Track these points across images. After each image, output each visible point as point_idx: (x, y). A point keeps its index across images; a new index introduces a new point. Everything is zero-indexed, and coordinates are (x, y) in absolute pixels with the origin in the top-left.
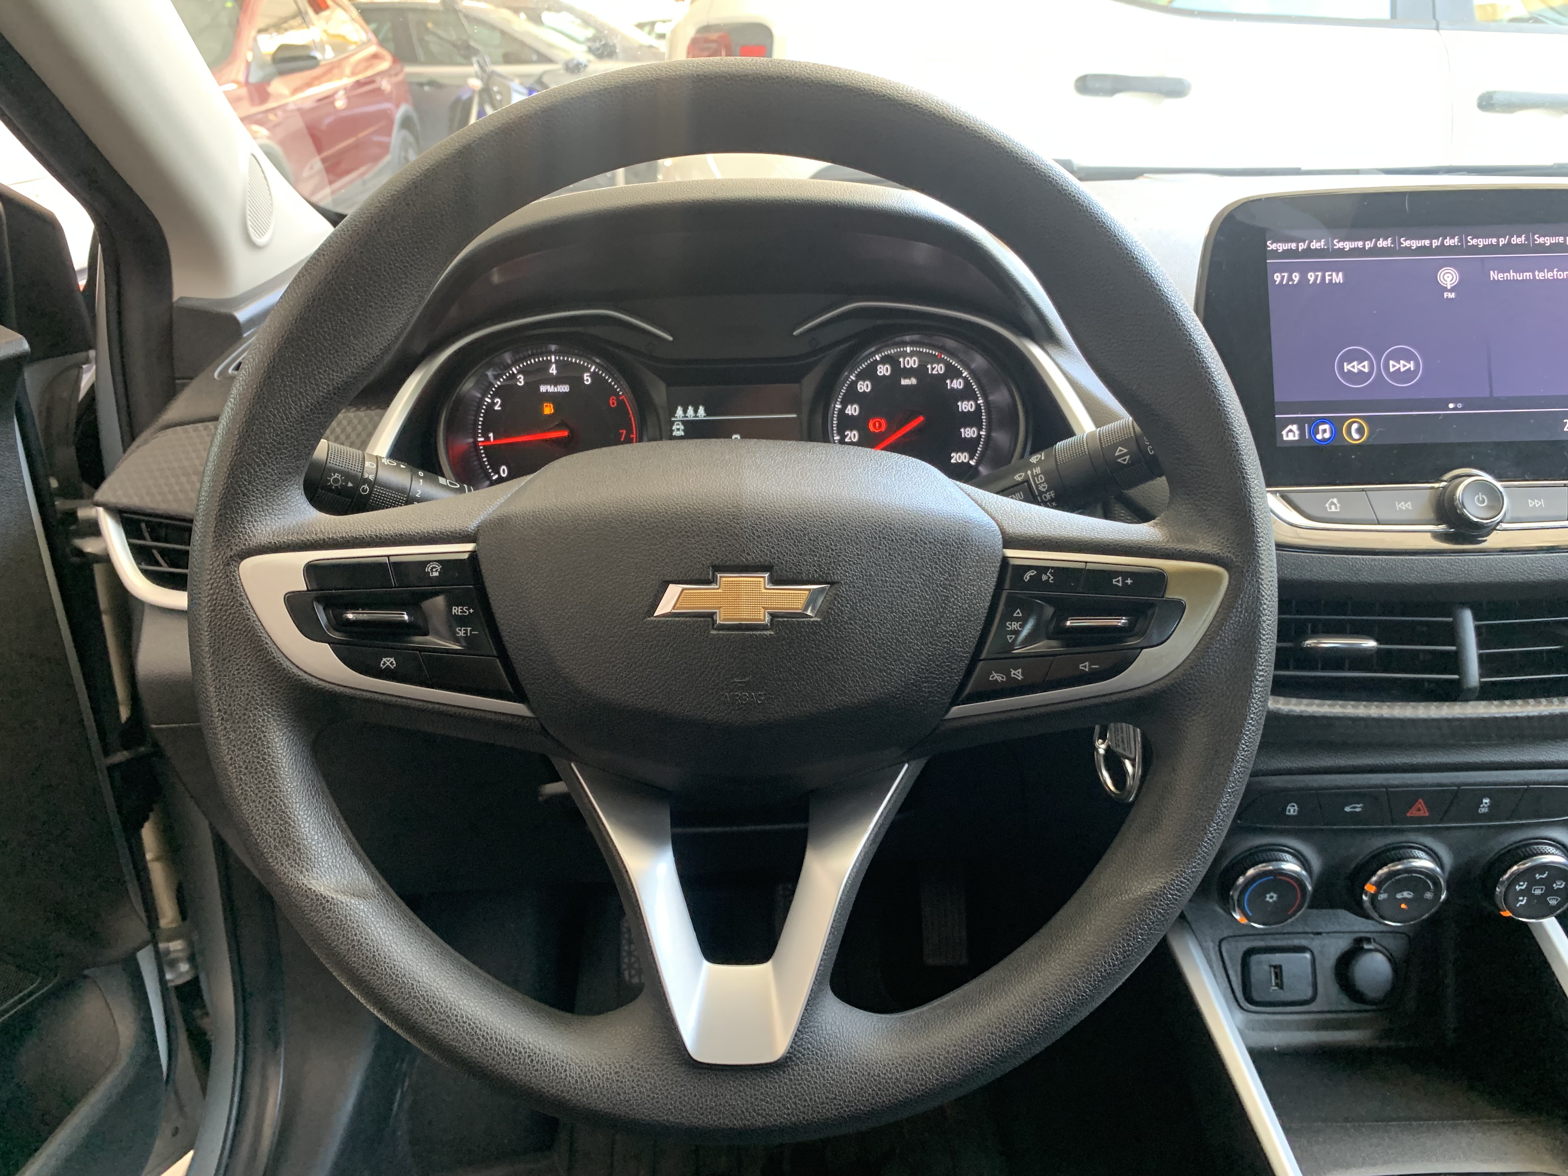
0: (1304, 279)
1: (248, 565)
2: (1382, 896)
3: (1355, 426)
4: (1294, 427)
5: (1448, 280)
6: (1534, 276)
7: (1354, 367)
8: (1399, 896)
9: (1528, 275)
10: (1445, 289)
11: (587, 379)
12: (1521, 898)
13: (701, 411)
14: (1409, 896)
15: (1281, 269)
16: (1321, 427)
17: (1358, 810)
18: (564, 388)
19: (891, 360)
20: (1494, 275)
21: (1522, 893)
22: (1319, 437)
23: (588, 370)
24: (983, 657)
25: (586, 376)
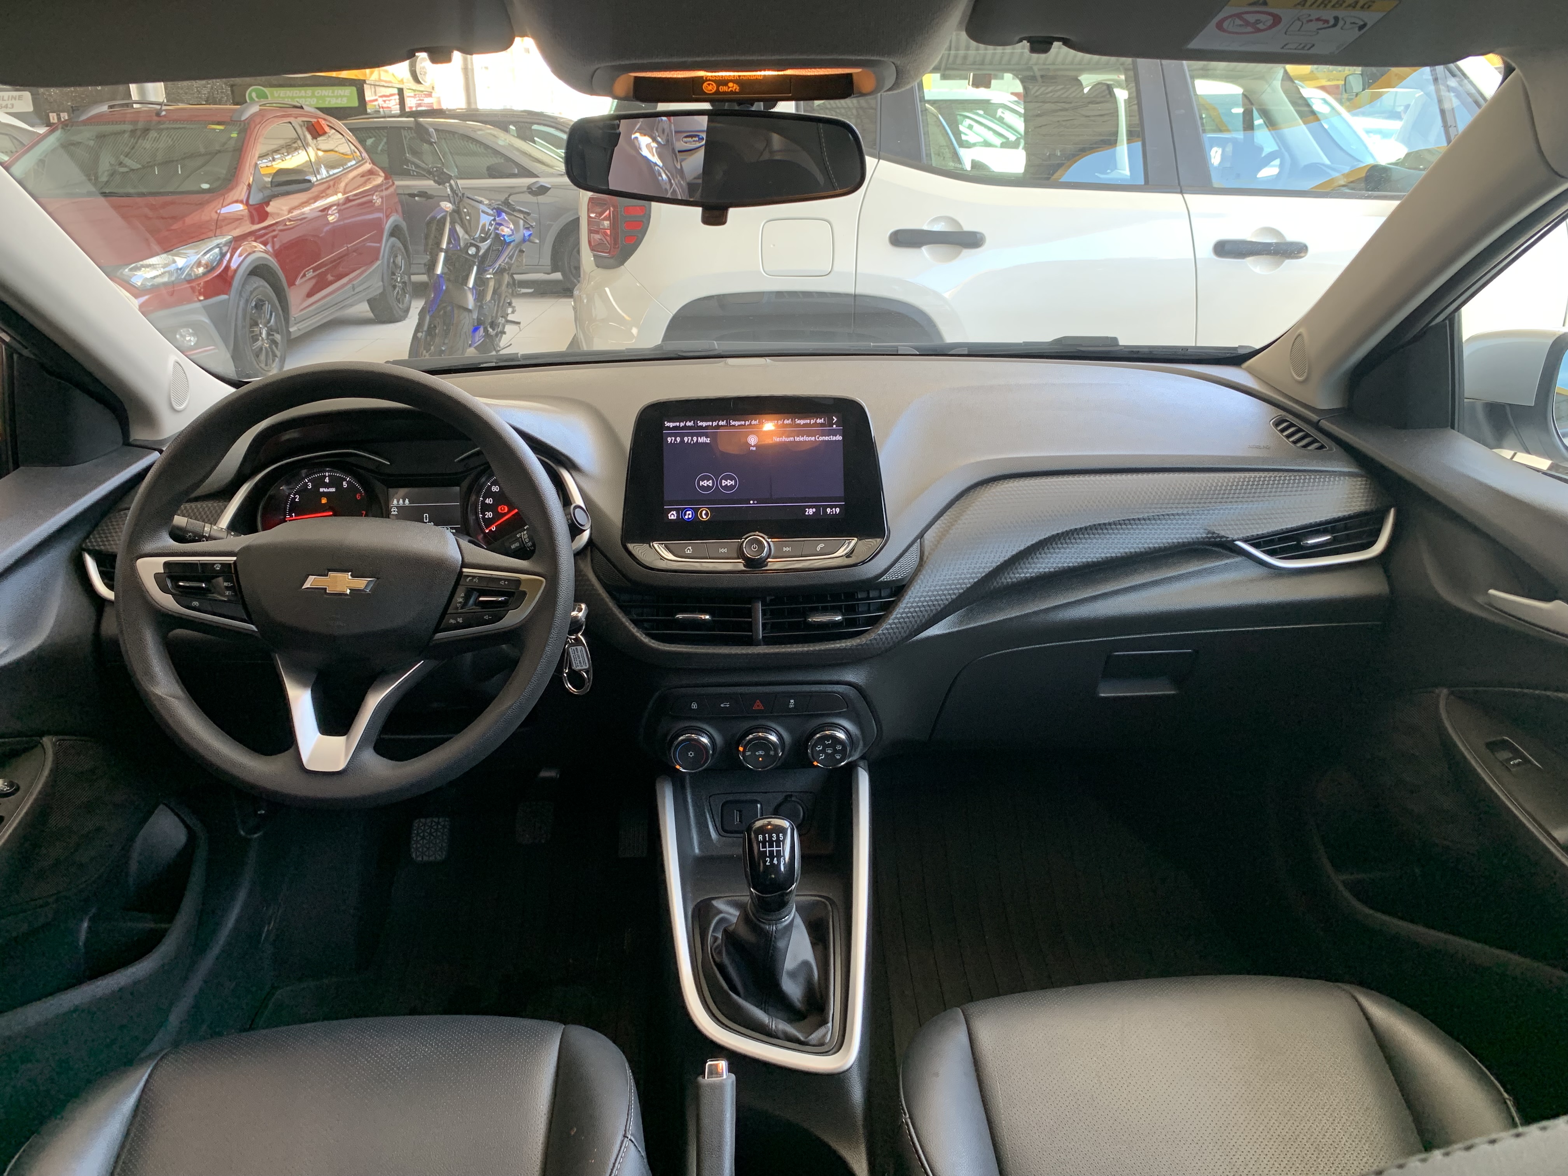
0: (682, 441)
1: (140, 562)
2: (748, 753)
3: (704, 512)
4: (674, 513)
5: (753, 441)
6: (795, 438)
7: (705, 483)
8: (757, 753)
9: (792, 439)
10: (751, 445)
11: (345, 486)
12: (821, 755)
13: (407, 501)
14: (763, 754)
15: (671, 435)
16: (688, 513)
17: (727, 706)
18: (333, 490)
21: (821, 752)
22: (686, 517)
23: (345, 480)
24: (449, 612)
25: (344, 483)
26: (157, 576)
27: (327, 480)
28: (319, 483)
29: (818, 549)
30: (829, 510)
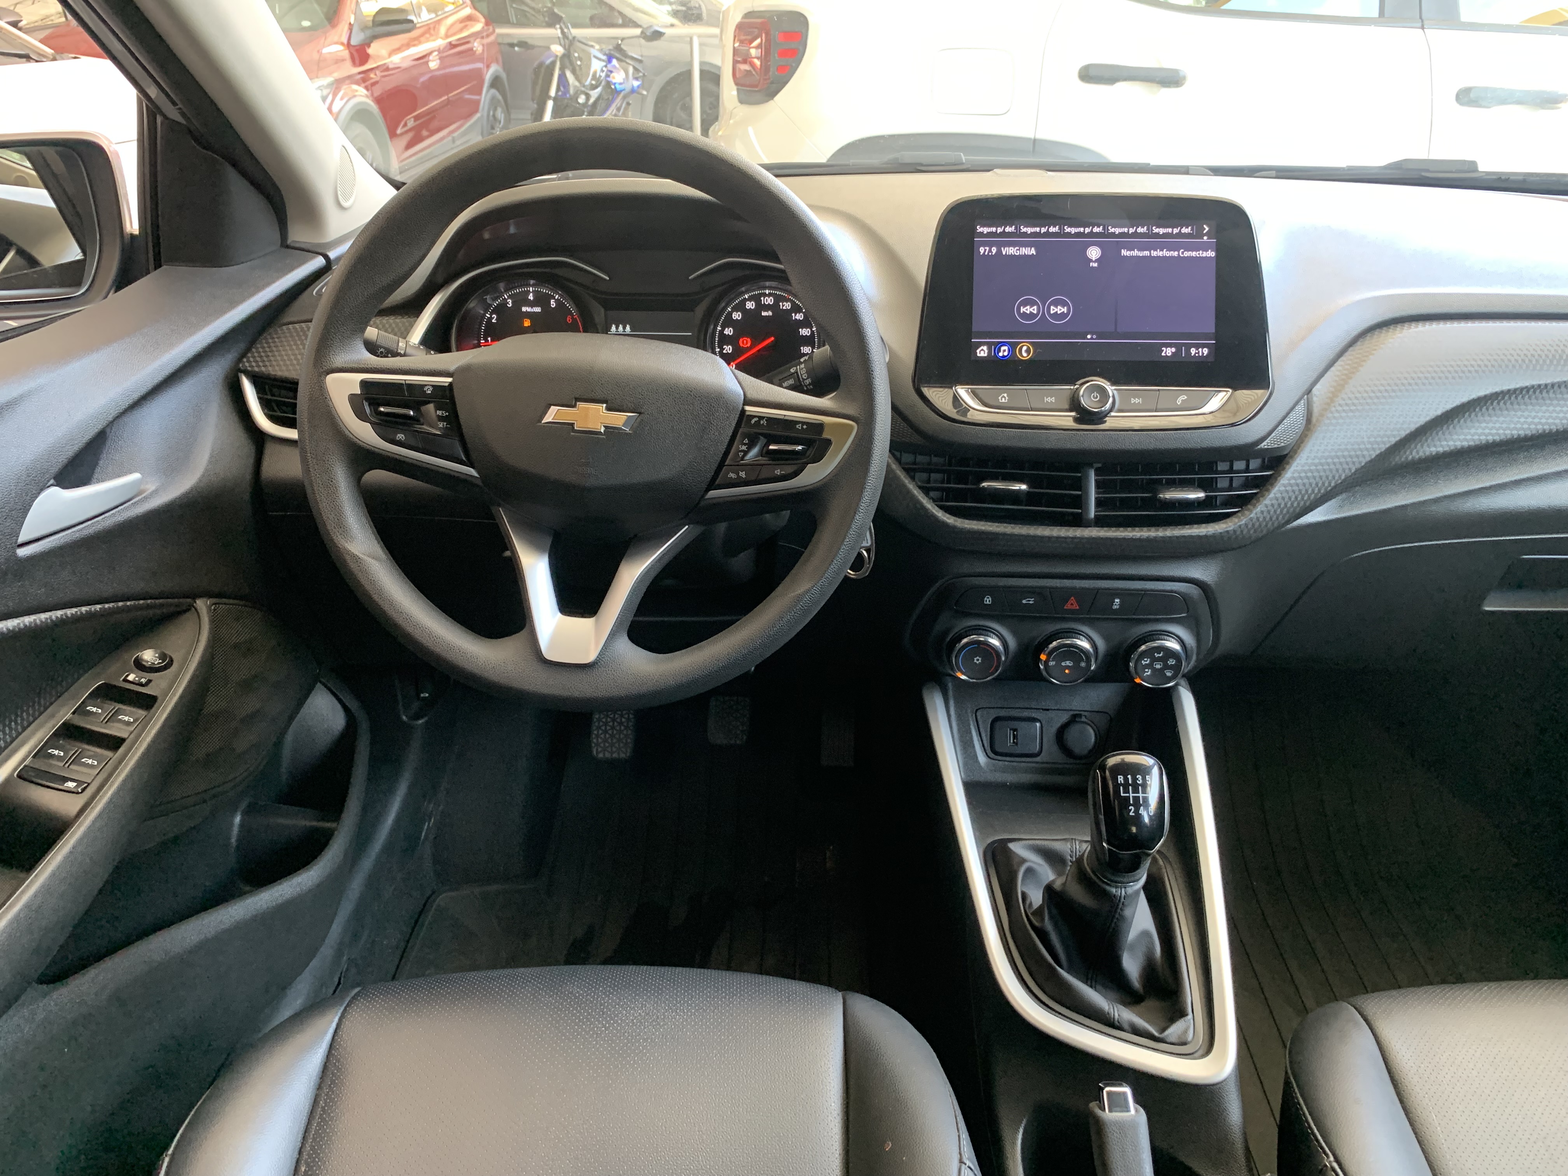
0: (999, 252)
1: (330, 377)
2: (1052, 663)
3: (1025, 348)
4: (985, 348)
5: (1094, 254)
6: (1150, 253)
7: (1027, 309)
8: (1063, 664)
9: (1147, 253)
10: (1091, 261)
11: (553, 304)
12: (1147, 670)
13: (628, 328)
14: (1070, 665)
15: (984, 244)
16: (1003, 348)
17: (1031, 602)
18: (538, 309)
19: (756, 299)
20: (1124, 252)
21: (1147, 666)
22: (1001, 354)
23: (553, 298)
24: (726, 464)
25: (552, 302)
26: (352, 398)
27: (531, 297)
28: (521, 300)
29: (1179, 401)
30: (1193, 351)
